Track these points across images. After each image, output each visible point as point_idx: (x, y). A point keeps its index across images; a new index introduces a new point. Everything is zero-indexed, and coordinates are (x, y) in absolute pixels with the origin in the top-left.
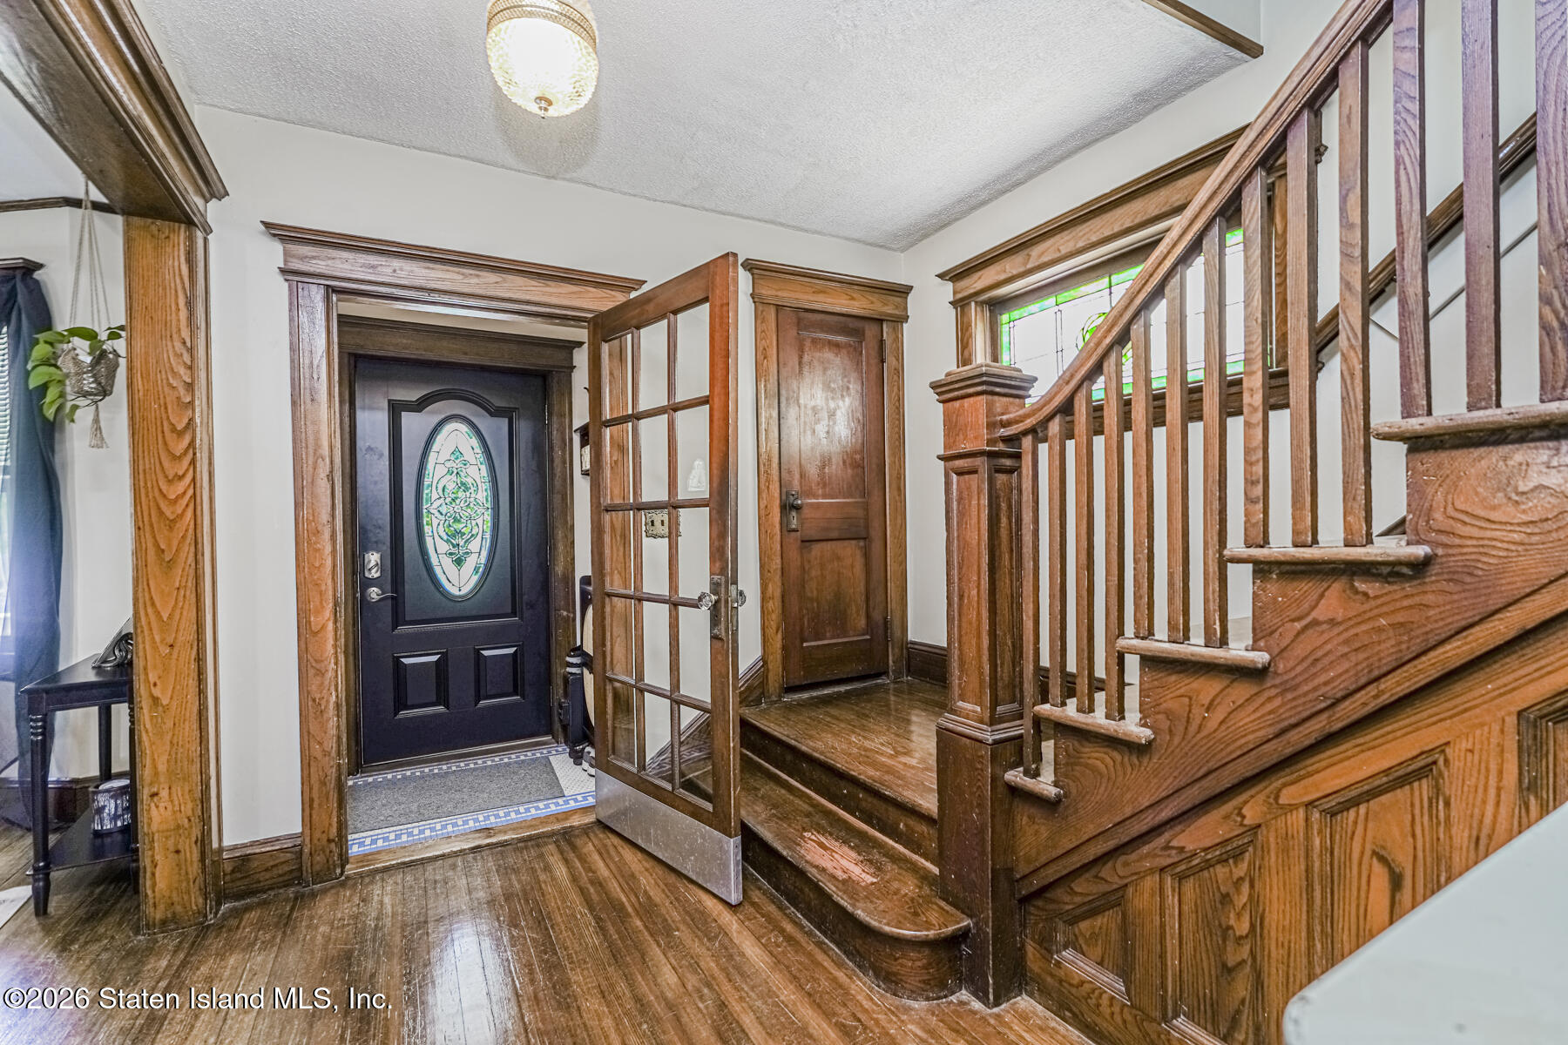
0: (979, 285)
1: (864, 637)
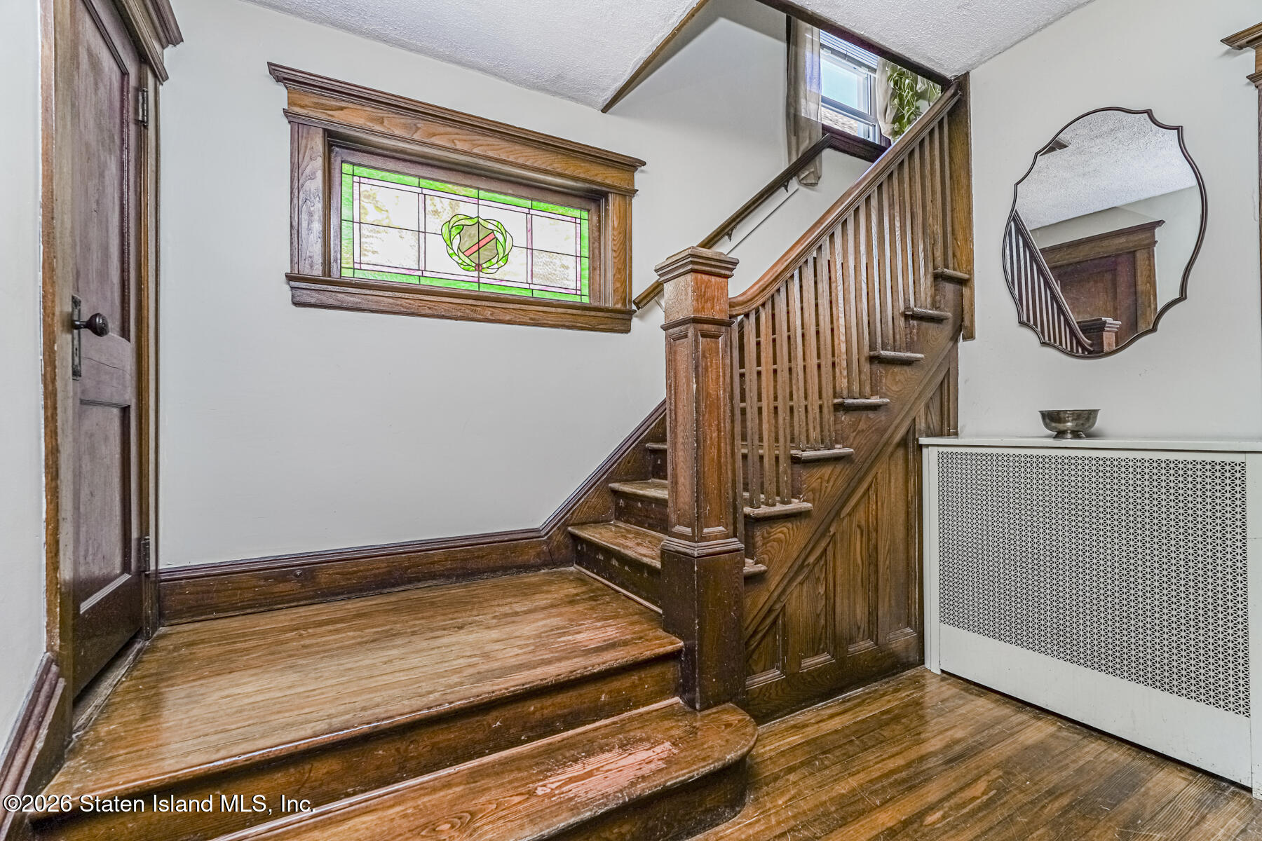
1: (126, 577)
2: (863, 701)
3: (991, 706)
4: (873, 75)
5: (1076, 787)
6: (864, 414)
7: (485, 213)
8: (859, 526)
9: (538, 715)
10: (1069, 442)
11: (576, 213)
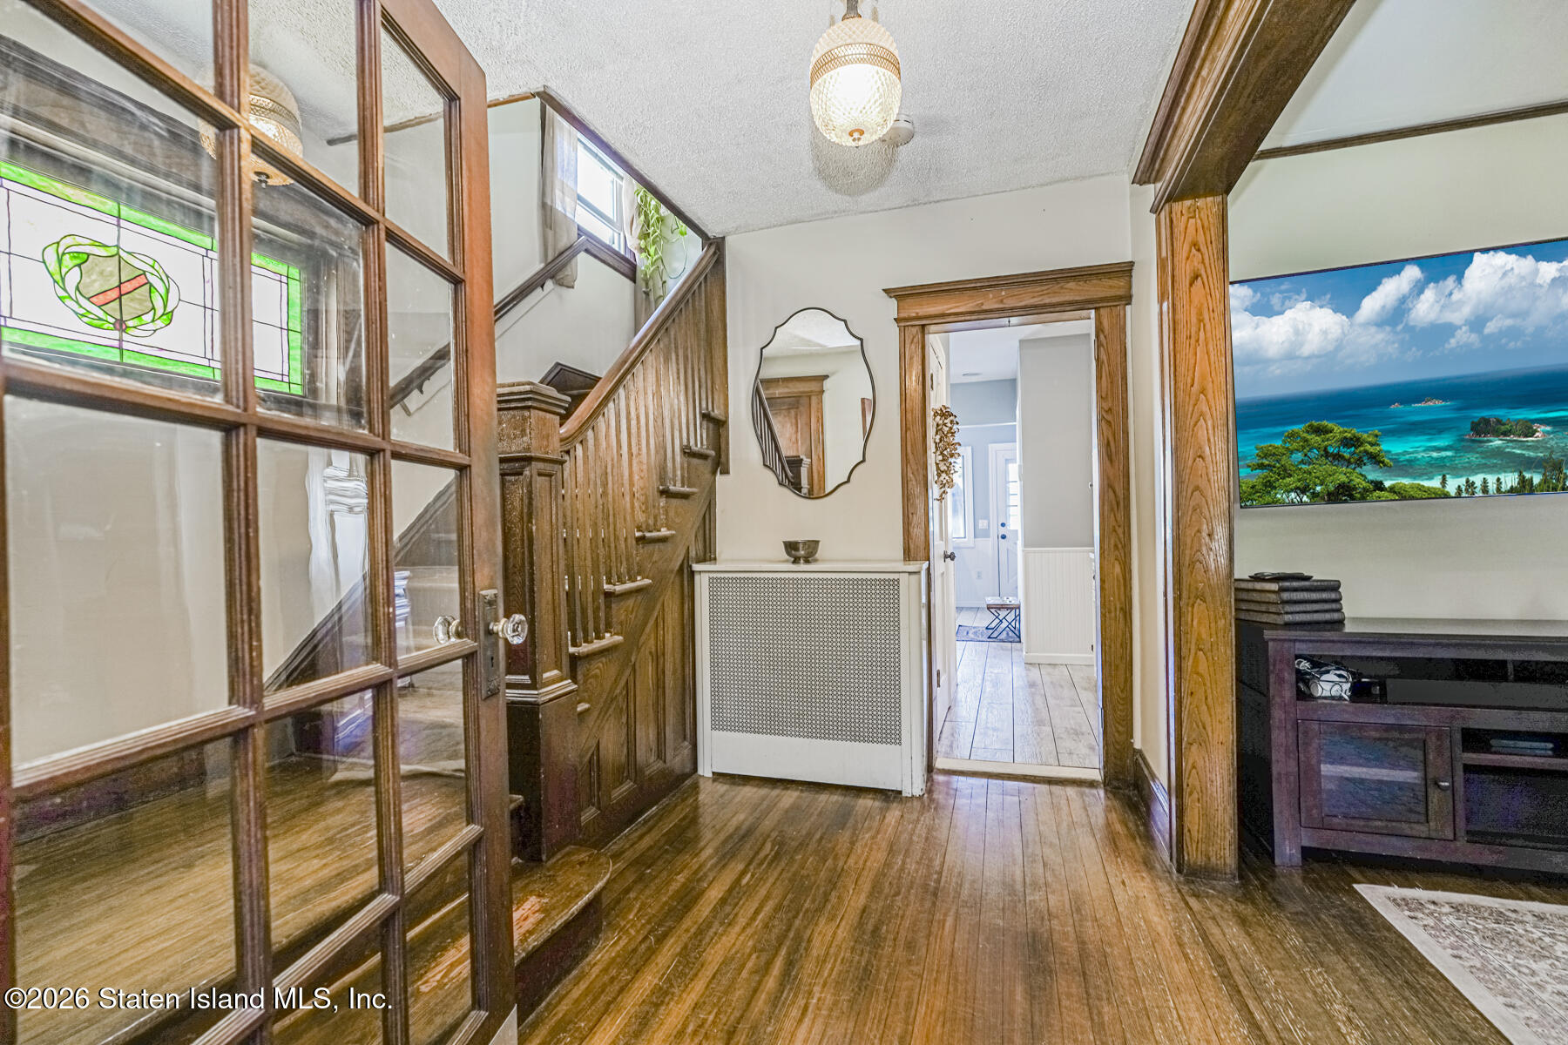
2: (662, 815)
3: (755, 789)
4: (619, 181)
5: (822, 825)
6: (657, 546)
7: (131, 242)
8: (651, 653)
10: (802, 566)
11: (282, 268)
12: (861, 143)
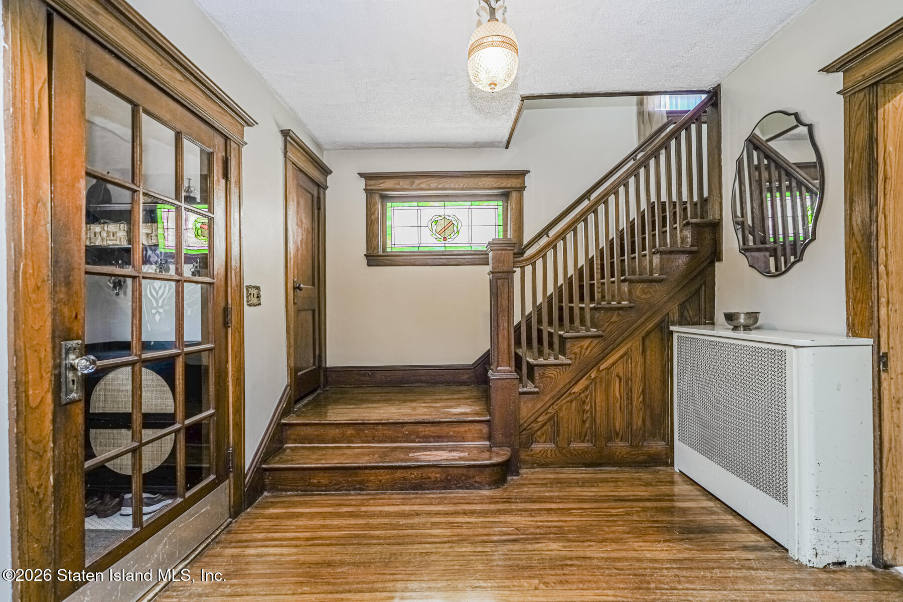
0: (383, 186)
1: (314, 367)
7: (448, 212)
8: (618, 376)
9: (423, 433)
11: (495, 203)
12: (496, 90)
